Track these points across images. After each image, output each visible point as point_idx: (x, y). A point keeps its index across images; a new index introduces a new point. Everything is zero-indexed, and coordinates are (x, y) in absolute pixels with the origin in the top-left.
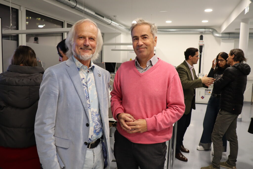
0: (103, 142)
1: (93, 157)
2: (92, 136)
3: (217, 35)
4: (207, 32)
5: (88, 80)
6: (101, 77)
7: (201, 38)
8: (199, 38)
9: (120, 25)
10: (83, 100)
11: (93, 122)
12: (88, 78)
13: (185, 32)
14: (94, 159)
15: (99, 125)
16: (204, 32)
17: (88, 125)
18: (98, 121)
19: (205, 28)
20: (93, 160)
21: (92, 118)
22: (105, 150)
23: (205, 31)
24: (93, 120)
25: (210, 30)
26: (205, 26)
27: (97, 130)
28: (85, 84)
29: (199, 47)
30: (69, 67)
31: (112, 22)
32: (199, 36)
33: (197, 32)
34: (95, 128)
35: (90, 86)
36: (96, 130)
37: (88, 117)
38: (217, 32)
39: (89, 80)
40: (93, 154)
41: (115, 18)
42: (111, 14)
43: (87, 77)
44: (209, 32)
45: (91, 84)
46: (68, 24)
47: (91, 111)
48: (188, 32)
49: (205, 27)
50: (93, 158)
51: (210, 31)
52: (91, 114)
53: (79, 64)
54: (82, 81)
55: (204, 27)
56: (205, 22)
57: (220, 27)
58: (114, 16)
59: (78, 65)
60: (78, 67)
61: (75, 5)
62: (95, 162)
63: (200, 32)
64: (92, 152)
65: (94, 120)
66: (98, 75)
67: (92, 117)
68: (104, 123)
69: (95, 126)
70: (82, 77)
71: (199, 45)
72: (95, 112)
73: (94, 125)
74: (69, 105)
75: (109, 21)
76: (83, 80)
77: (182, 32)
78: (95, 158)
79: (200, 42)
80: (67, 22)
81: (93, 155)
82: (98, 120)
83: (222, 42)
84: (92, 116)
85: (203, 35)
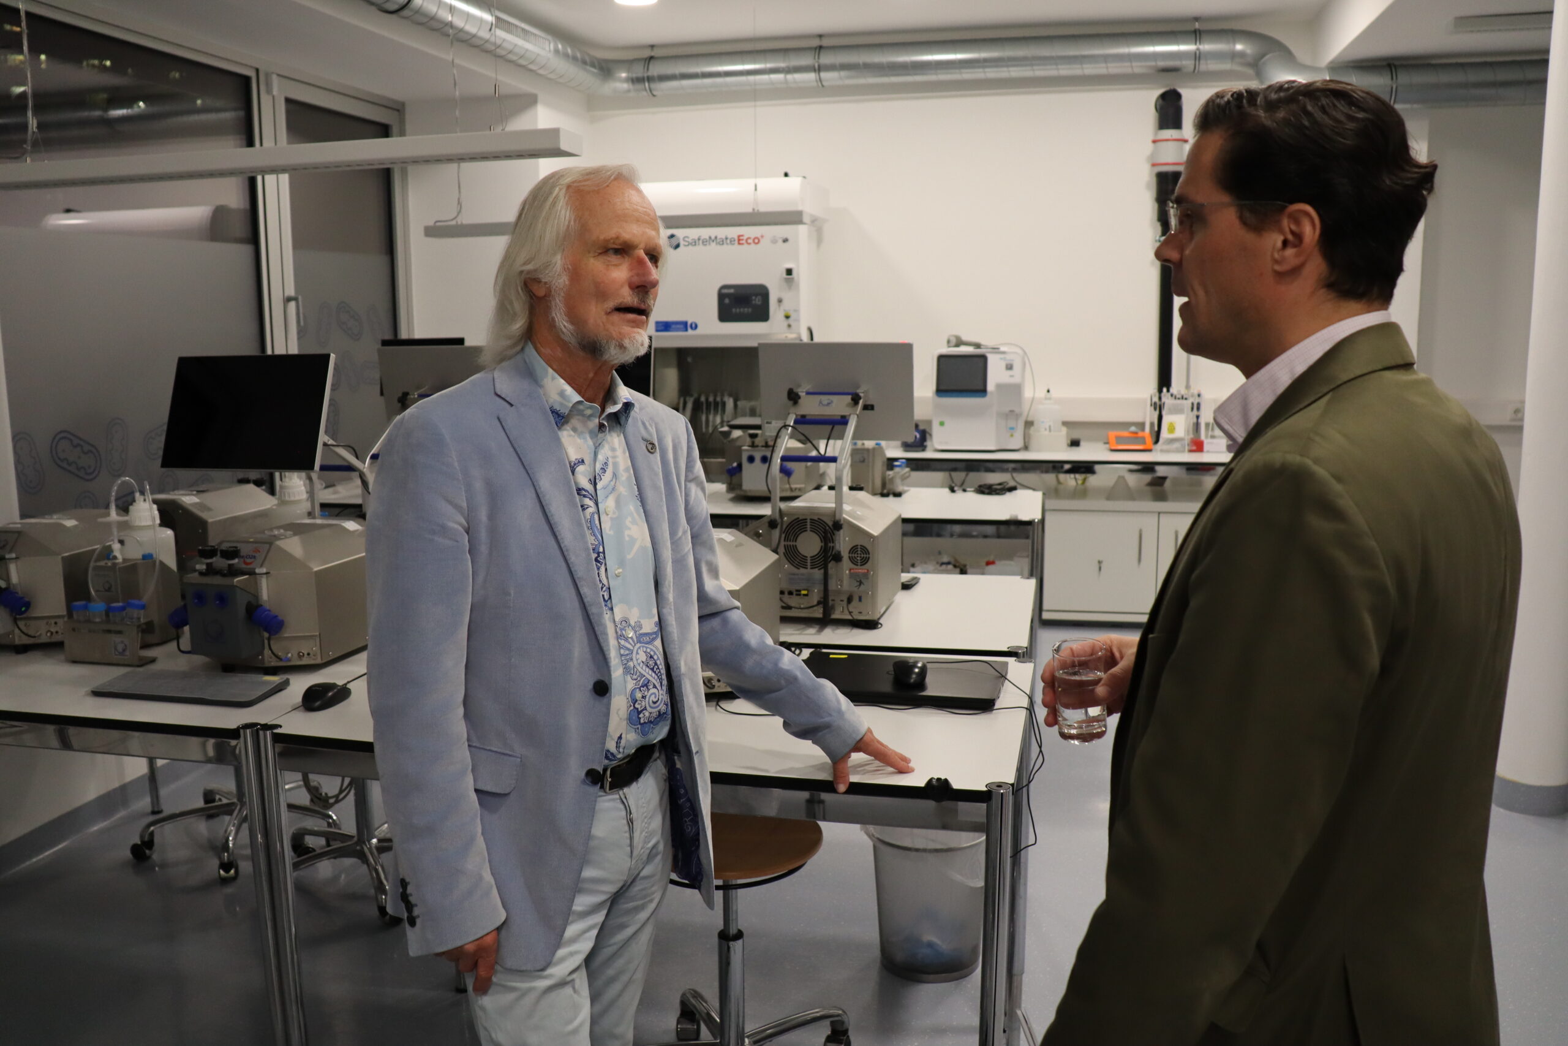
0: (678, 769)
1: (627, 828)
2: (620, 738)
4: (1212, 65)
5: (598, 466)
6: (658, 455)
7: (1170, 112)
8: (1149, 115)
10: (580, 571)
11: (627, 670)
12: (601, 457)
14: (631, 838)
15: (655, 687)
16: (1188, 64)
17: (602, 689)
18: (652, 669)
19: (1197, 35)
20: (628, 841)
21: (622, 652)
22: (688, 805)
23: (1197, 56)
24: (626, 658)
25: (1239, 47)
26: (1197, 19)
27: (645, 709)
28: (589, 487)
29: (1154, 181)
30: (512, 405)
32: (1148, 98)
33: (1138, 68)
34: (635, 701)
35: (607, 497)
36: (639, 713)
37: (603, 645)
38: (1288, 58)
39: (604, 470)
40: (624, 813)
43: (596, 454)
44: (1227, 66)
45: (613, 489)
47: (617, 619)
48: (1065, 70)
49: (1197, 25)
50: (627, 835)
51: (1234, 56)
52: (614, 635)
53: (562, 394)
54: (573, 472)
55: (1189, 27)
59: (554, 398)
60: (557, 407)
62: (635, 853)
63: (1162, 64)
64: (622, 806)
65: (631, 664)
66: (643, 445)
67: (620, 647)
68: (680, 681)
69: (633, 692)
70: (573, 456)
71: (1154, 165)
72: (632, 623)
73: (631, 684)
74: (512, 592)
76: (580, 469)
77: (1015, 72)
78: (636, 835)
79: (1159, 144)
81: (625, 822)
82: (651, 663)
84: (622, 642)
85: (1180, 90)
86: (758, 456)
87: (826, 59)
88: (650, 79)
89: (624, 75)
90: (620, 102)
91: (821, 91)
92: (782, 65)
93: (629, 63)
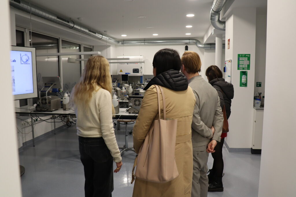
3: (200, 46)
4: (191, 43)
7: (187, 48)
8: (184, 48)
9: (109, 39)
13: (171, 43)
16: (188, 43)
23: (189, 42)
25: (194, 41)
26: (189, 38)
31: (103, 36)
33: (183, 43)
38: (200, 43)
41: (105, 33)
42: (102, 30)
44: (193, 43)
46: (62, 40)
51: (194, 42)
55: (188, 39)
56: (188, 34)
57: (203, 38)
58: (105, 31)
61: (73, 25)
75: (100, 36)
77: (168, 43)
80: (62, 38)
83: (205, 52)
85: (188, 46)
86: (140, 87)
87: (145, 41)
88: (124, 43)
89: (121, 43)
90: (120, 46)
91: (145, 45)
92: (140, 42)
93: (121, 41)
